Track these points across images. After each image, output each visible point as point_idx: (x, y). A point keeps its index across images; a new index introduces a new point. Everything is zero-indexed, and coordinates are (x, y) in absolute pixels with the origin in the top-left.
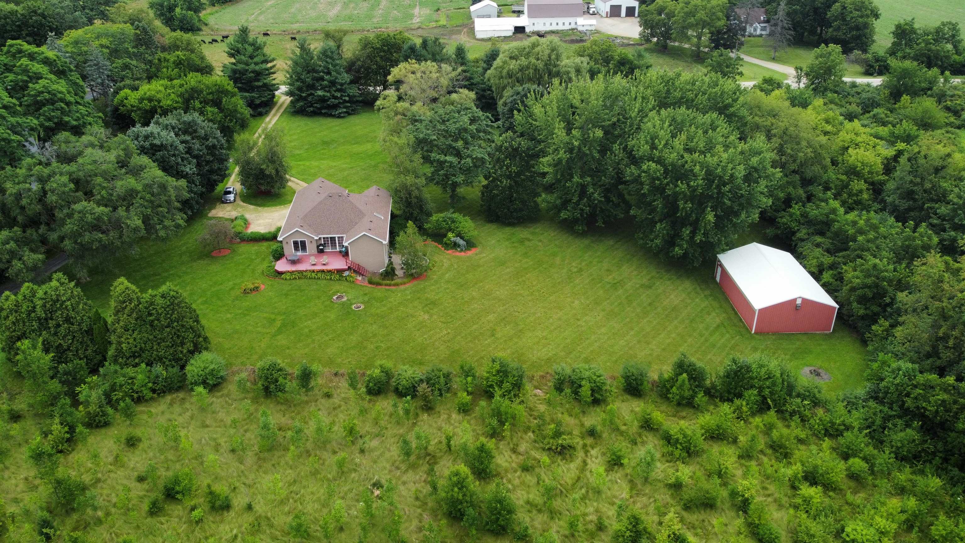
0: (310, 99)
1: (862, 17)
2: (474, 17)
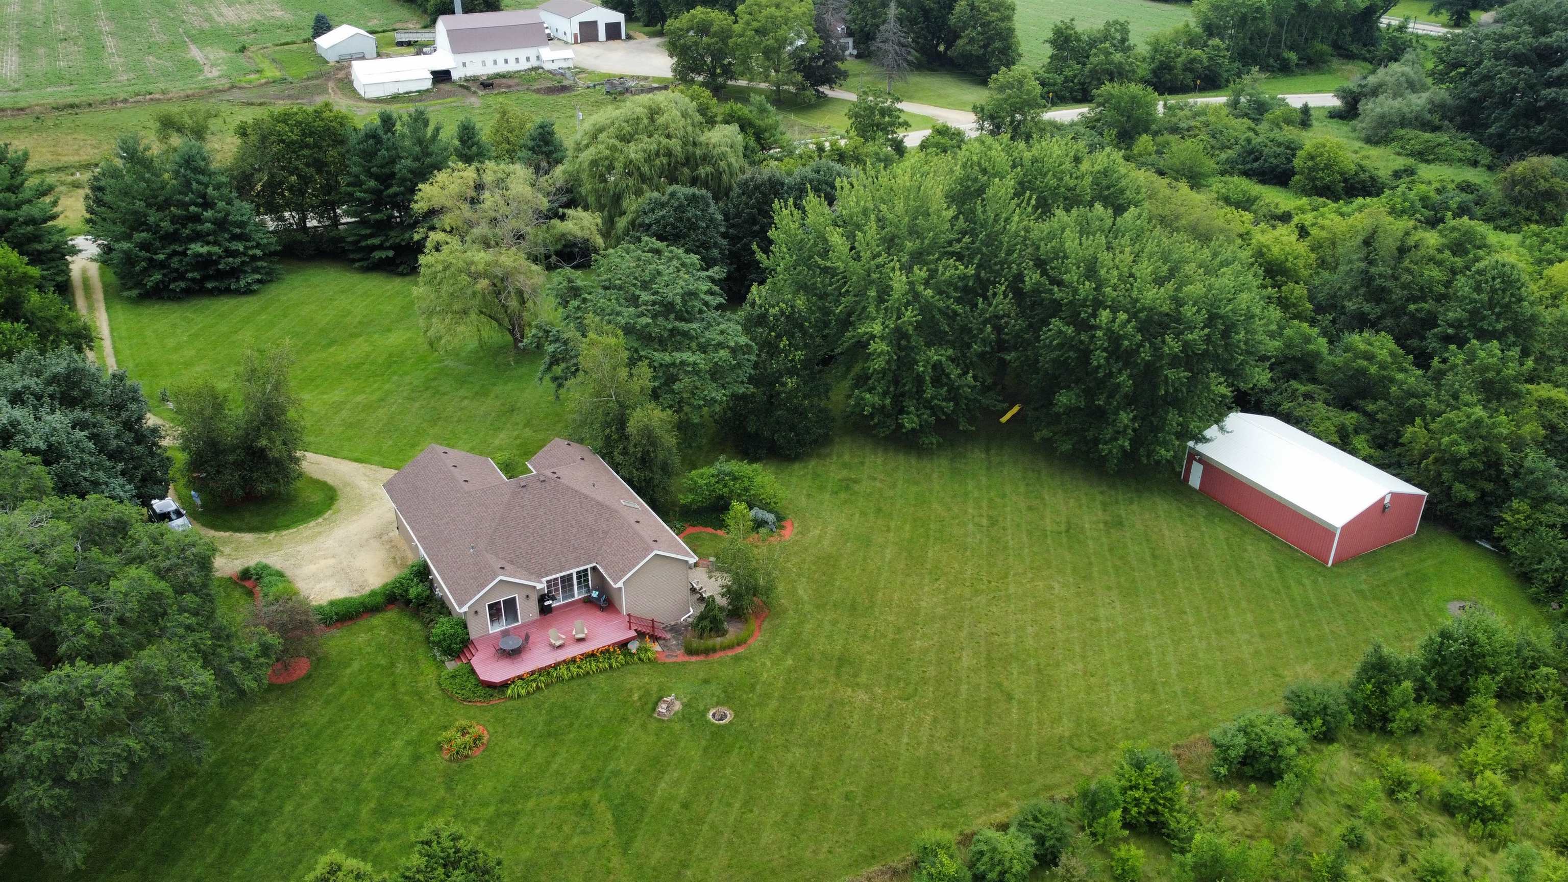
0: (175, 263)
1: (1001, 20)
2: (332, 58)
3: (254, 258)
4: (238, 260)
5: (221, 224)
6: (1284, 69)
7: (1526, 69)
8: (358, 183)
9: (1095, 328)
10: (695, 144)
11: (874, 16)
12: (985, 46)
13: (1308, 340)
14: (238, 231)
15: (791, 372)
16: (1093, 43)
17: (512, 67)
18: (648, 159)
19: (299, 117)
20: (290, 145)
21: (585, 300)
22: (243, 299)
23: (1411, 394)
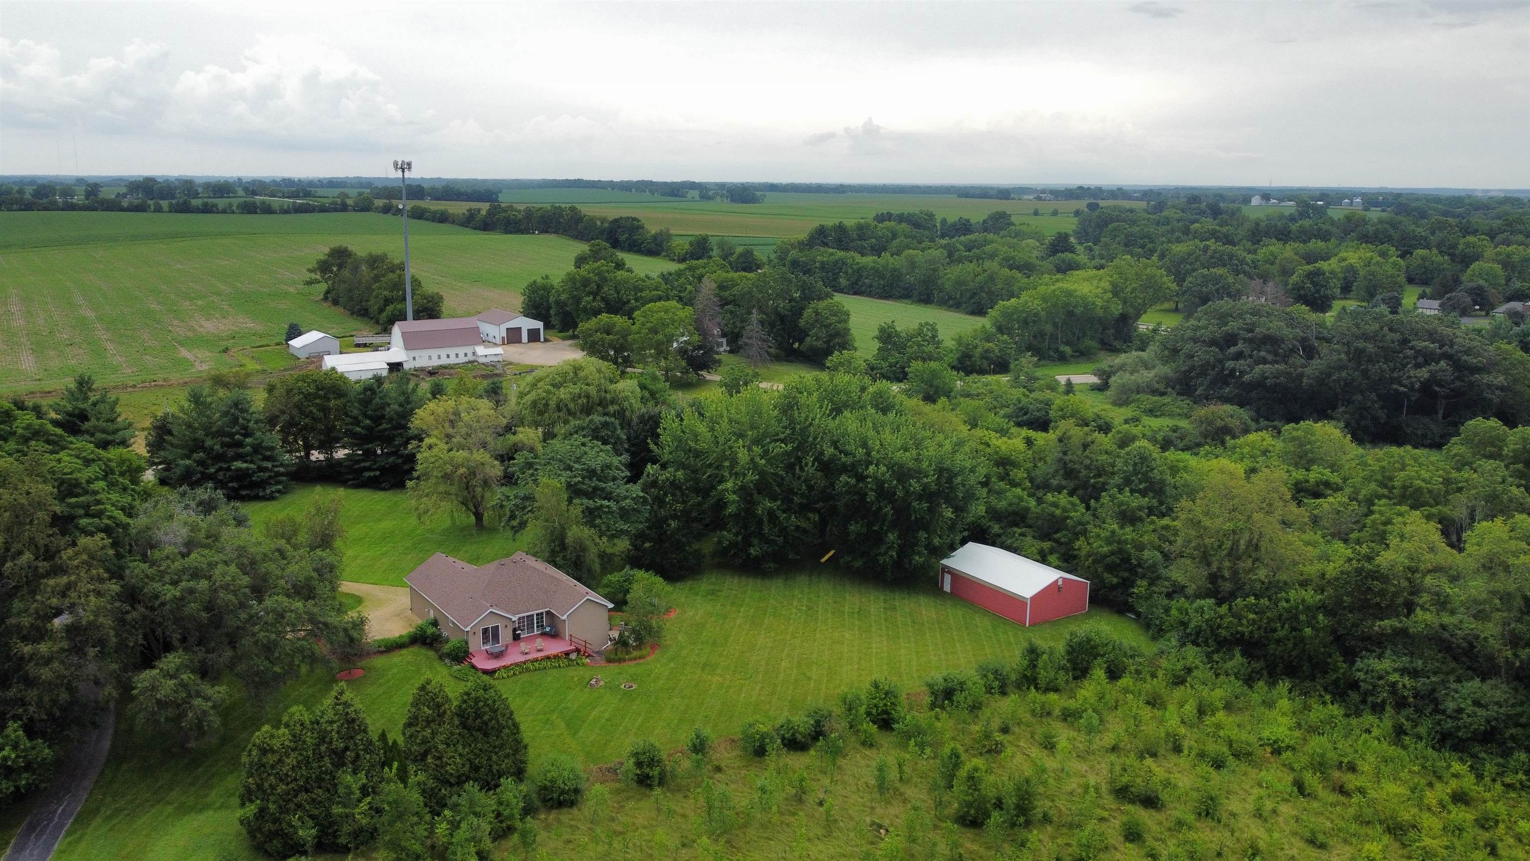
1: (839, 322)
2: (303, 356)
3: (279, 474)
4: (267, 474)
5: (257, 448)
6: (1062, 359)
7: (1213, 348)
8: (357, 422)
9: (867, 477)
10: (606, 392)
11: (742, 322)
12: (828, 342)
13: (1021, 499)
14: (268, 453)
15: (674, 517)
16: (910, 338)
17: (453, 360)
18: (573, 399)
19: (314, 377)
20: (307, 396)
21: (536, 470)
22: (268, 503)
23: (1080, 523)
